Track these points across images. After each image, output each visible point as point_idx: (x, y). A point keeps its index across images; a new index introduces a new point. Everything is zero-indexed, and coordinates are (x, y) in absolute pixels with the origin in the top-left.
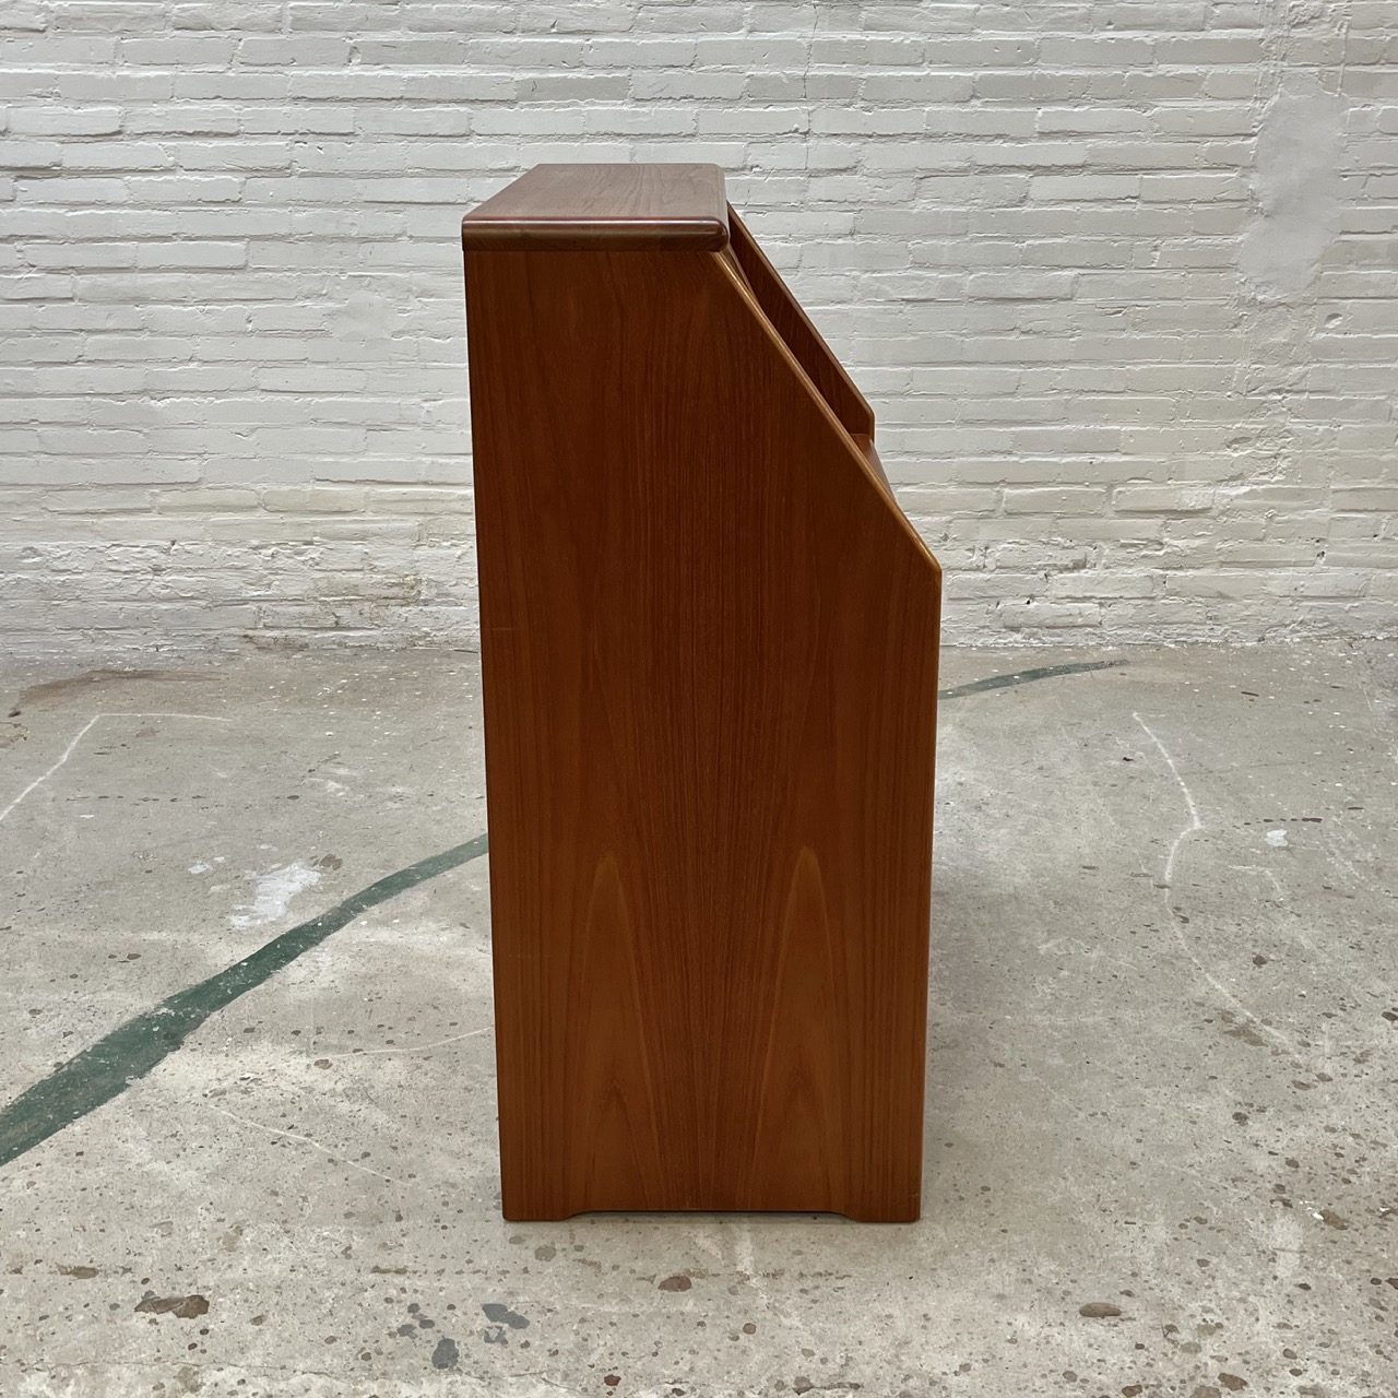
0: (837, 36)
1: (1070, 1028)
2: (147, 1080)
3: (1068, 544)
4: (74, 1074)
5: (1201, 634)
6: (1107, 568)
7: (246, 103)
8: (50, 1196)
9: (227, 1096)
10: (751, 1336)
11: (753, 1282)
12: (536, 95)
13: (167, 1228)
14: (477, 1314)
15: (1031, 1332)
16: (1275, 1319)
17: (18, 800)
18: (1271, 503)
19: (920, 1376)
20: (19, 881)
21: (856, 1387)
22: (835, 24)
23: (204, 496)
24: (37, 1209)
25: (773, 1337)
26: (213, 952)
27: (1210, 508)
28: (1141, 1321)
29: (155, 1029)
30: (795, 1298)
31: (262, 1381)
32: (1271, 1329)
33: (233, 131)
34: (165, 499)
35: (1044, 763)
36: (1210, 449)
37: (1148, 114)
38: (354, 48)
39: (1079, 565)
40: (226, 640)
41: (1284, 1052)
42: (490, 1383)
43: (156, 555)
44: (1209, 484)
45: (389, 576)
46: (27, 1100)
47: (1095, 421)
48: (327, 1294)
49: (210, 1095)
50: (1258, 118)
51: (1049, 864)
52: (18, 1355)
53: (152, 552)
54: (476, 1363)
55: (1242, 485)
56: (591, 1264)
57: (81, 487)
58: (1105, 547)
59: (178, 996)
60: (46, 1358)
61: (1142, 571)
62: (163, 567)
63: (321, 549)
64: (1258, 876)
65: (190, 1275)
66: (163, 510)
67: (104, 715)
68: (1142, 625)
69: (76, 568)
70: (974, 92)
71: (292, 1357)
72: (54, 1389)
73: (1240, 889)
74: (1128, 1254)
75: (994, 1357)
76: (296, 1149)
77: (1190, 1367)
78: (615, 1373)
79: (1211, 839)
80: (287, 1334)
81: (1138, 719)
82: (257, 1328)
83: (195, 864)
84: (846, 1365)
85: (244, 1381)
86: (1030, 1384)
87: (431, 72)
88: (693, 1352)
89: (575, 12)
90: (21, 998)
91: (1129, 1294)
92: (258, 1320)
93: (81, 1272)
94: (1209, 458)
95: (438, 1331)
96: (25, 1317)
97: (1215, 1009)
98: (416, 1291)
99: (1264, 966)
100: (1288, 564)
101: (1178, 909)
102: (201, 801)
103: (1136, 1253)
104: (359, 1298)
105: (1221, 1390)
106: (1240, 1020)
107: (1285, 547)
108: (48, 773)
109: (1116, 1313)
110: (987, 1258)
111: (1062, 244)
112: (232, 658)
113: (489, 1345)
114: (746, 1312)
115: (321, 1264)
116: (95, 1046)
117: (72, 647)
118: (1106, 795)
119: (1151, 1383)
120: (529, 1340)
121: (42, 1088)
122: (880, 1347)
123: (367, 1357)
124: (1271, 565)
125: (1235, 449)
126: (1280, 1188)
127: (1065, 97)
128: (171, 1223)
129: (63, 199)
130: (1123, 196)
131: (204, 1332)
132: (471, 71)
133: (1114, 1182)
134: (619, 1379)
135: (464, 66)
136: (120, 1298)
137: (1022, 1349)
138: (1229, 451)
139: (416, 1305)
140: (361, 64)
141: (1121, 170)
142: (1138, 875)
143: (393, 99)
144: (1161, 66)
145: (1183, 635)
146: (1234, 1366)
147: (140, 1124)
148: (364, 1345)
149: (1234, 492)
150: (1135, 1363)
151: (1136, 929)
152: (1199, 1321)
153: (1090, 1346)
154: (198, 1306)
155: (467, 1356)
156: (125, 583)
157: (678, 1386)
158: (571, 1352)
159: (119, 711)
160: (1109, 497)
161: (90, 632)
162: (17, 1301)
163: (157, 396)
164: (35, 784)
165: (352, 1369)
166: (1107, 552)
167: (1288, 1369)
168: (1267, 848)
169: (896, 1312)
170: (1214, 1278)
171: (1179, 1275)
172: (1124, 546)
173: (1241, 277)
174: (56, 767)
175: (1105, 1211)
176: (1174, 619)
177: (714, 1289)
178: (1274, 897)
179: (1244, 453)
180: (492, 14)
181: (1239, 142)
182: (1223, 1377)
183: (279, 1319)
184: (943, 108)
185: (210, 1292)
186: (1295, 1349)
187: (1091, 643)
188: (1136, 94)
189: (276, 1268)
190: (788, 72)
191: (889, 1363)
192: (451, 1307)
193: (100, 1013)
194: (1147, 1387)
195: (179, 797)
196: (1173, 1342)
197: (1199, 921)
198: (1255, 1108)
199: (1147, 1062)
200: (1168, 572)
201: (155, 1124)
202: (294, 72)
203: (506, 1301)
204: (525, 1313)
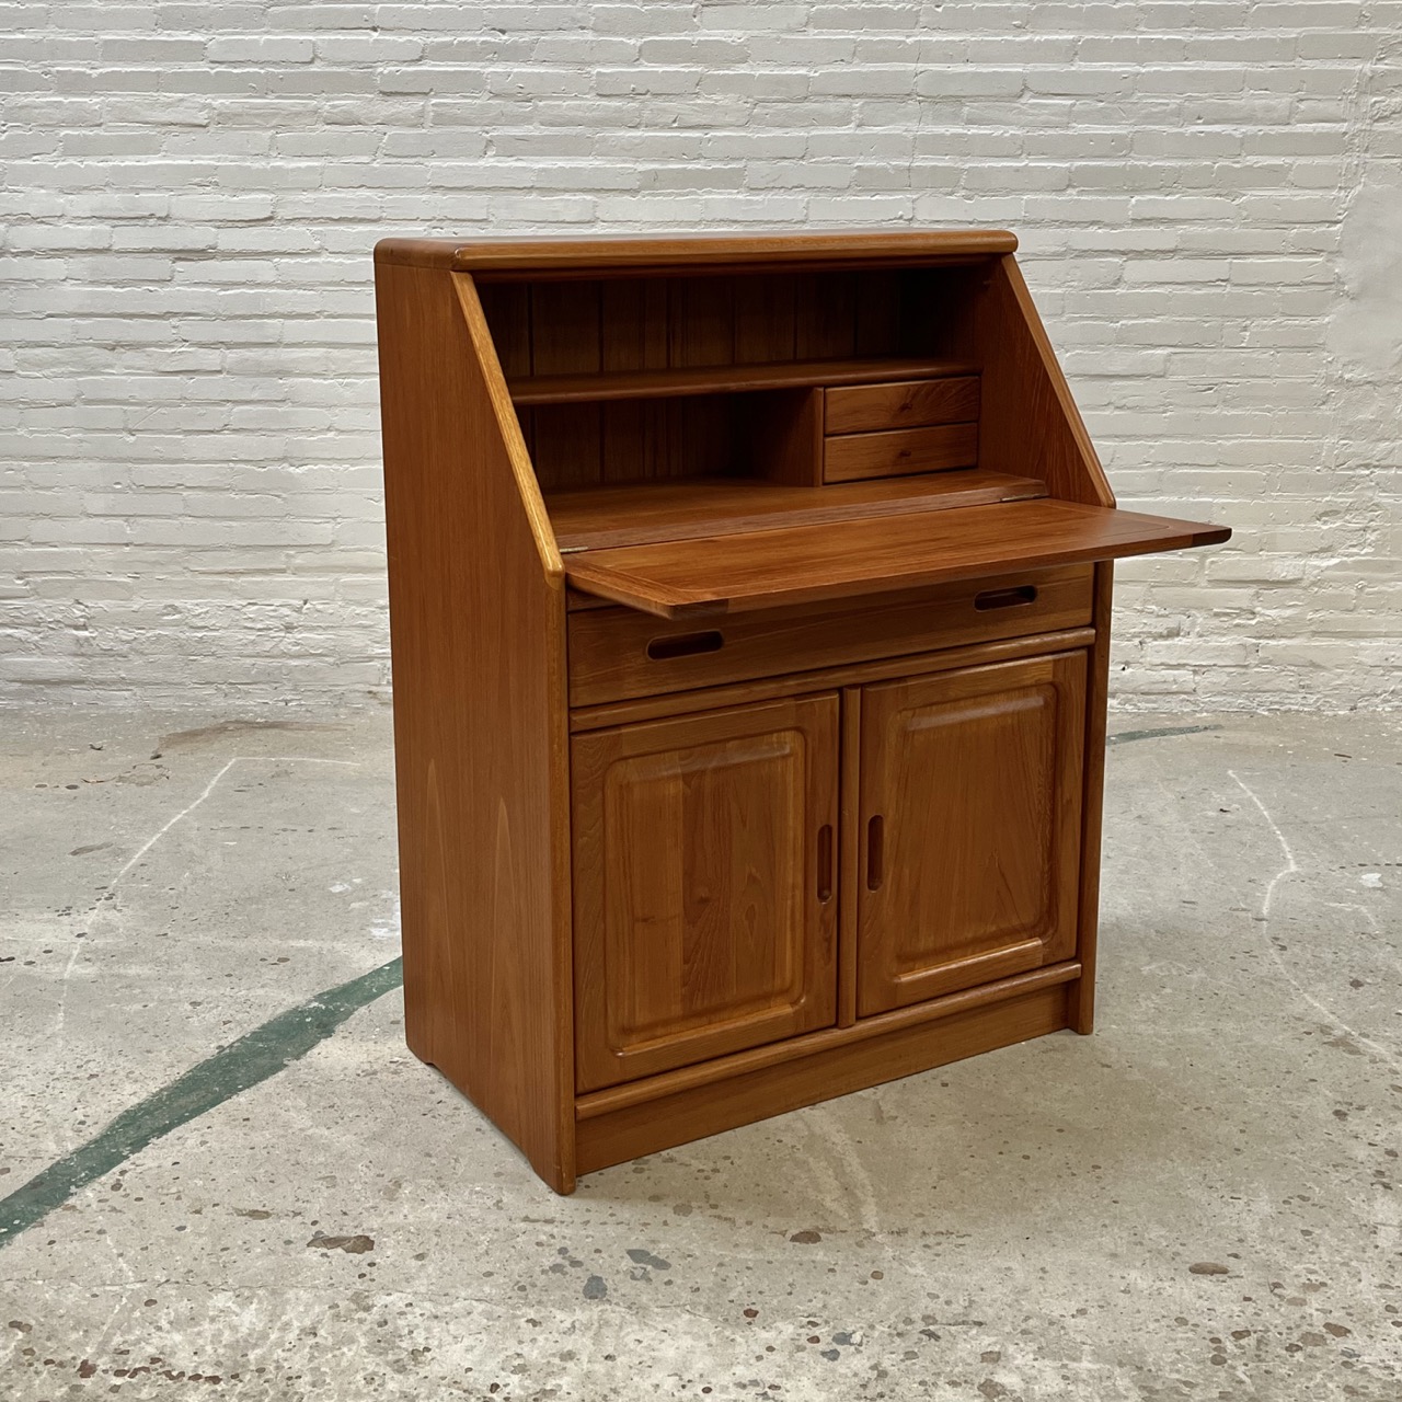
0: (940, 130)
1: (1173, 1036)
2: (303, 1061)
3: (1163, 612)
4: (236, 1055)
5: (1295, 702)
6: (1201, 636)
7: (387, 191)
8: (222, 1153)
9: (379, 1075)
10: (879, 1282)
11: (879, 1238)
12: (658, 184)
13: (331, 1181)
14: (622, 1257)
15: (1142, 1285)
16: (1376, 1281)
17: (165, 829)
18: (1361, 574)
19: (1040, 1317)
20: (171, 897)
21: (980, 1324)
22: (938, 119)
23: (336, 558)
24: (211, 1163)
25: (900, 1283)
26: (357, 956)
27: (1301, 579)
28: (1248, 1278)
29: (308, 1020)
30: (919, 1252)
31: (428, 1305)
32: (1373, 1288)
33: (376, 217)
34: (299, 561)
35: (1143, 813)
36: (1299, 522)
37: (1237, 202)
38: (490, 142)
39: (1173, 633)
40: (351, 695)
41: (1381, 1060)
42: (637, 1313)
43: (289, 613)
44: (1300, 555)
46: (194, 1075)
47: (1188, 493)
48: (482, 1238)
49: (362, 1074)
50: (1343, 206)
51: (1150, 899)
52: (205, 1278)
53: (285, 611)
54: (624, 1295)
55: (1332, 557)
56: (726, 1219)
57: (222, 548)
58: (1198, 615)
59: (328, 993)
60: (230, 1281)
61: (1233, 640)
62: (295, 625)
64: (1353, 912)
65: (355, 1219)
66: (298, 570)
67: (240, 758)
68: (1236, 692)
69: (214, 625)
70: (1070, 181)
71: (453, 1287)
72: (239, 1305)
73: (1336, 922)
74: (1234, 1224)
75: (1109, 1304)
76: (446, 1120)
77: (1297, 1316)
78: (753, 1308)
79: (1307, 881)
80: (448, 1269)
81: (1234, 776)
82: (420, 1263)
83: (334, 884)
84: (970, 1306)
85: (411, 1304)
86: (1143, 1327)
87: (560, 164)
88: (824, 1292)
89: (696, 108)
90: (181, 992)
91: (1236, 1256)
92: (420, 1257)
93: (254, 1214)
94: (1299, 530)
95: (587, 1270)
96: (208, 1249)
97: (1314, 1023)
98: (564, 1238)
99: (1361, 989)
100: (1378, 635)
101: (1277, 939)
102: (336, 833)
103: (1242, 1223)
104: (513, 1243)
105: (1326, 1336)
106: (1338, 1033)
107: (1376, 617)
108: (192, 807)
109: (1225, 1272)
110: (1100, 1223)
111: (1155, 325)
112: (357, 712)
113: (635, 1282)
114: (873, 1262)
115: (475, 1213)
116: (254, 1033)
117: (206, 700)
118: (1203, 841)
119: (1260, 1328)
120: (672, 1279)
121: (207, 1066)
122: (1001, 1293)
123: (523, 1288)
124: (1362, 636)
125: (1325, 522)
126: (1380, 1173)
127: (1157, 186)
128: (335, 1177)
129: (215, 279)
130: (1214, 279)
131: (372, 1264)
132: (598, 163)
133: (1219, 1165)
134: (757, 1312)
135: (591, 158)
136: (293, 1236)
137: (1135, 1298)
138: (1318, 524)
139: (565, 1249)
140: (495, 156)
141: (1210, 255)
142: (1237, 910)
143: (525, 188)
144: (1248, 158)
145: (1276, 703)
146: (1338, 1317)
147: (301, 1096)
148: (519, 1279)
149: (1325, 564)
150: (1243, 1312)
151: (1235, 955)
152: (1303, 1280)
153: (1200, 1297)
154: (365, 1244)
155: (615, 1290)
156: (258, 639)
157: (811, 1319)
158: (711, 1290)
159: (254, 756)
160: (1202, 566)
161: (224, 687)
162: (200, 1235)
163: (297, 463)
164: (179, 816)
165: (510, 1298)
166: (1199, 621)
167: (1391, 1321)
168: (1362, 889)
169: (1014, 1265)
170: (1317, 1246)
171: (1284, 1242)
172: (1217, 615)
173: (1328, 357)
174: (198, 802)
175: (1211, 1187)
176: (1266, 687)
177: (842, 1242)
178: (1369, 930)
179: (1334, 526)
180: (618, 110)
181: (1324, 229)
182: (1327, 1326)
183: (440, 1256)
184: (1040, 197)
185: (374, 1233)
186: (1396, 1305)
187: (1186, 710)
188: (1226, 184)
189: (434, 1216)
190: (894, 163)
191: (1010, 1306)
192: (598, 1251)
193: (255, 1006)
194: (1255, 1332)
195: (315, 828)
196: (1280, 1296)
197: (1297, 949)
198: (1354, 1106)
199: (1249, 1066)
200: (1261, 641)
201: (314, 1097)
202: (434, 163)
203: (649, 1248)
204: (668, 1257)
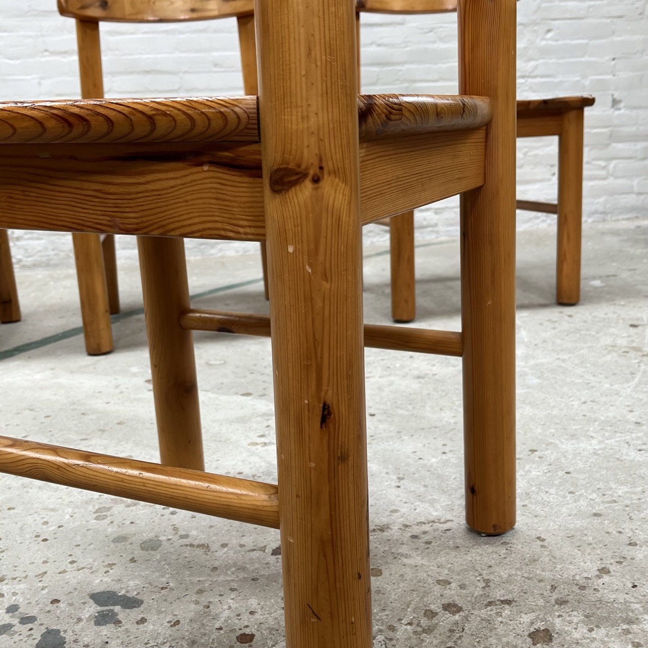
14: (84, 603)
19: (566, 584)
21: (508, 602)
75: (624, 558)
78: (247, 631)
84: (488, 586)
95: (42, 624)
97: (625, 347)
98: (15, 594)
99: (638, 328)
113: (100, 627)
120: (146, 616)
134: (252, 636)
139: (16, 606)
158: (193, 620)
192: (55, 601)
203: (115, 587)
204: (138, 593)
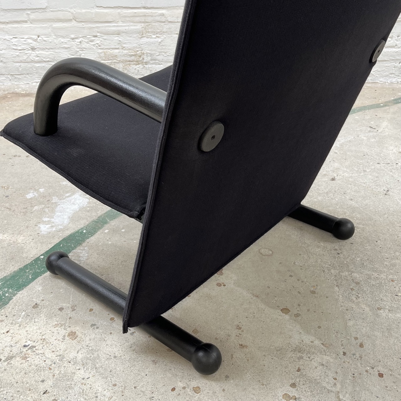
9: (13, 361)
23: (49, 15)
26: (28, 247)
34: (33, 16)
43: (32, 42)
45: (130, 51)
62: (36, 47)
63: (101, 39)
66: (33, 21)
83: (30, 193)
156: (20, 55)
161: (9, 76)
